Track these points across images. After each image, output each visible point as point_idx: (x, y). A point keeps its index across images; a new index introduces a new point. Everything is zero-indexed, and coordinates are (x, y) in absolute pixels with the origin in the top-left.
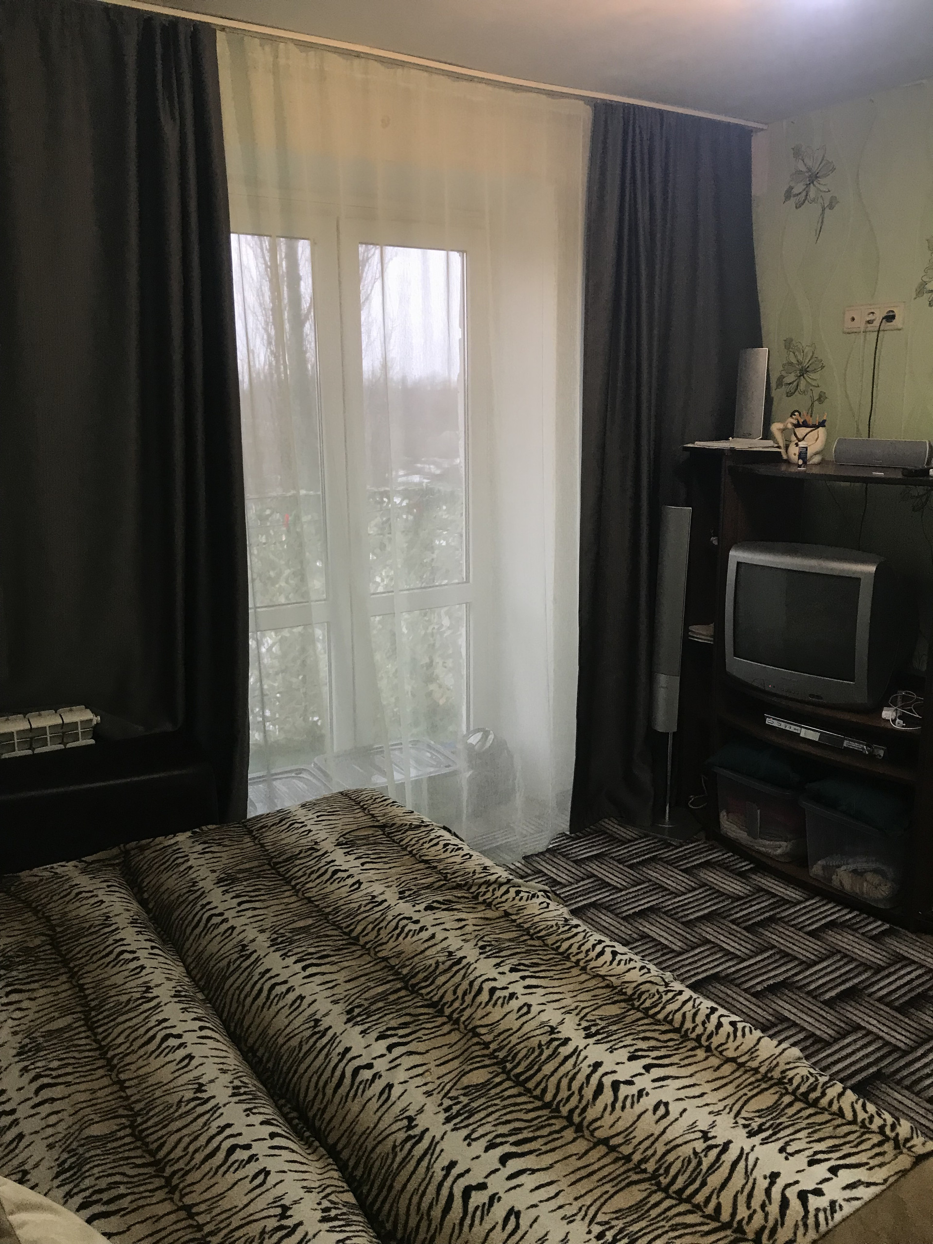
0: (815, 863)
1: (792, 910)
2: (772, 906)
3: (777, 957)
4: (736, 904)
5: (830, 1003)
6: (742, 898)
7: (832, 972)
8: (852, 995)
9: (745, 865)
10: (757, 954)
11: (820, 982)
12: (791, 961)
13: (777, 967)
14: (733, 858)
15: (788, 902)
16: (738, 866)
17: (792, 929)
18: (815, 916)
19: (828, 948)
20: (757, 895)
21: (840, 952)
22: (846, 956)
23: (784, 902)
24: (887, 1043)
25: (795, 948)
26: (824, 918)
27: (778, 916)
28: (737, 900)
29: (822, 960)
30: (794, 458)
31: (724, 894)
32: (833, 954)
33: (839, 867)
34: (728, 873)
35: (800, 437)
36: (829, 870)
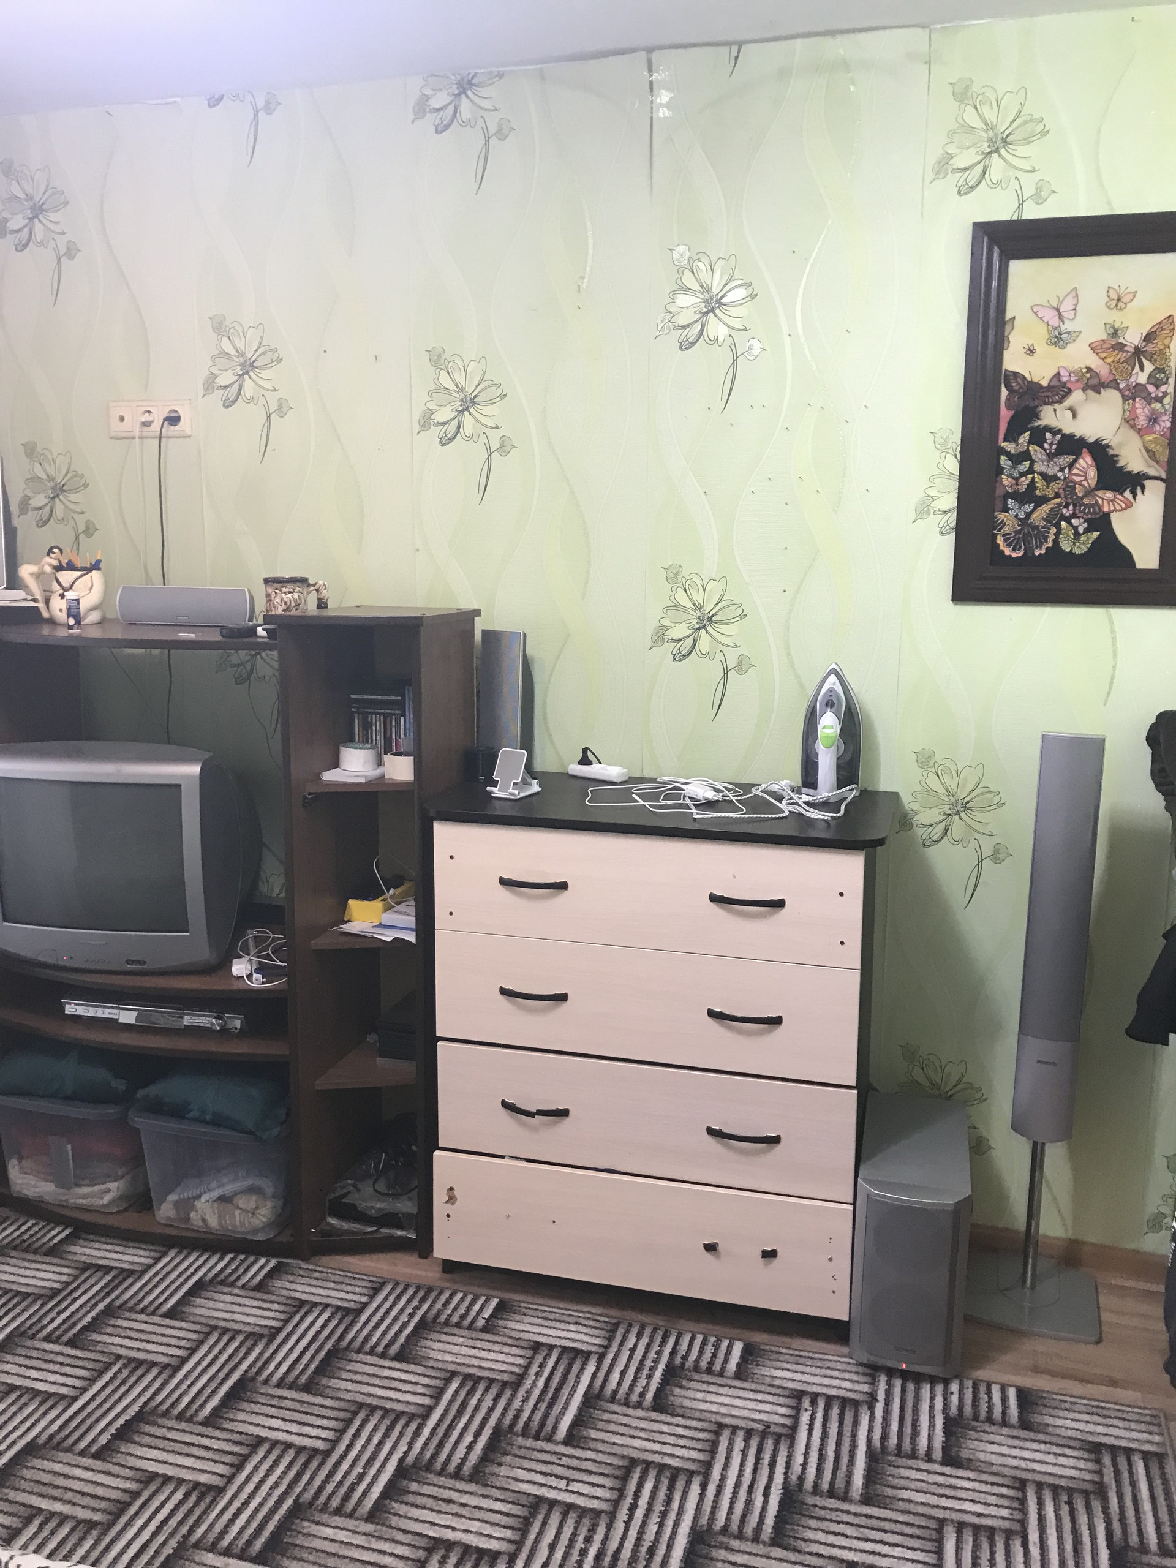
0: (163, 1200)
1: (139, 1285)
2: (108, 1290)
3: (126, 1372)
4: (50, 1305)
5: (212, 1420)
6: (59, 1291)
7: (210, 1365)
8: (241, 1392)
9: (57, 1234)
10: (93, 1381)
11: (195, 1390)
12: (147, 1371)
13: (128, 1391)
14: (36, 1229)
15: (131, 1272)
16: (46, 1239)
17: (142, 1317)
18: (172, 1282)
19: (197, 1327)
20: (83, 1278)
21: (215, 1328)
22: (225, 1330)
23: (125, 1274)
24: (301, 1450)
25: (149, 1347)
26: (186, 1280)
27: (118, 1303)
28: (52, 1298)
29: (193, 1351)
30: (61, 616)
31: (29, 1295)
32: (208, 1335)
33: (199, 1197)
34: (31, 1257)
35: (66, 585)
36: (185, 1206)
